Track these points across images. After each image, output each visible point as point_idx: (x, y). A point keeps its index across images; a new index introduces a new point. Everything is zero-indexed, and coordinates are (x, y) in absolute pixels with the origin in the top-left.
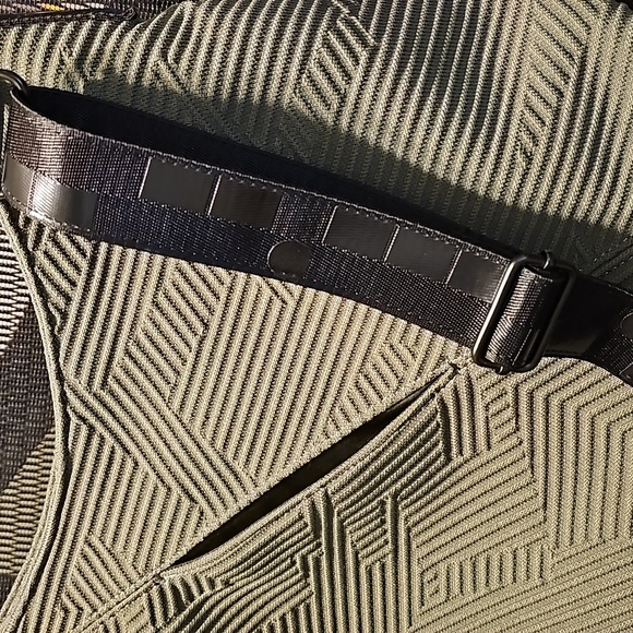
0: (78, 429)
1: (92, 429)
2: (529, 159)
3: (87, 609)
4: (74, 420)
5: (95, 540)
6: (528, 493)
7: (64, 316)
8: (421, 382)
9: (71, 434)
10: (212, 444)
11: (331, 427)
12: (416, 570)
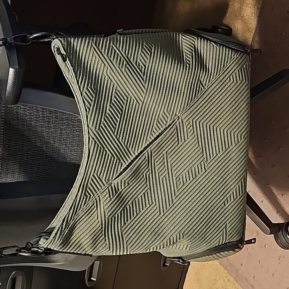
0: (92, 141)
1: (95, 142)
2: (189, 65)
3: (92, 195)
4: (91, 139)
5: (95, 175)
6: (199, 149)
7: (89, 109)
8: (171, 122)
9: (90, 143)
10: (124, 144)
11: (151, 136)
12: (174, 178)
